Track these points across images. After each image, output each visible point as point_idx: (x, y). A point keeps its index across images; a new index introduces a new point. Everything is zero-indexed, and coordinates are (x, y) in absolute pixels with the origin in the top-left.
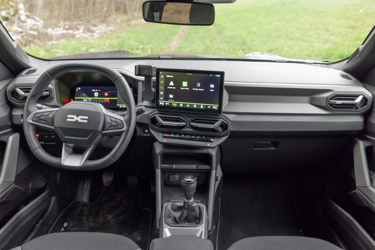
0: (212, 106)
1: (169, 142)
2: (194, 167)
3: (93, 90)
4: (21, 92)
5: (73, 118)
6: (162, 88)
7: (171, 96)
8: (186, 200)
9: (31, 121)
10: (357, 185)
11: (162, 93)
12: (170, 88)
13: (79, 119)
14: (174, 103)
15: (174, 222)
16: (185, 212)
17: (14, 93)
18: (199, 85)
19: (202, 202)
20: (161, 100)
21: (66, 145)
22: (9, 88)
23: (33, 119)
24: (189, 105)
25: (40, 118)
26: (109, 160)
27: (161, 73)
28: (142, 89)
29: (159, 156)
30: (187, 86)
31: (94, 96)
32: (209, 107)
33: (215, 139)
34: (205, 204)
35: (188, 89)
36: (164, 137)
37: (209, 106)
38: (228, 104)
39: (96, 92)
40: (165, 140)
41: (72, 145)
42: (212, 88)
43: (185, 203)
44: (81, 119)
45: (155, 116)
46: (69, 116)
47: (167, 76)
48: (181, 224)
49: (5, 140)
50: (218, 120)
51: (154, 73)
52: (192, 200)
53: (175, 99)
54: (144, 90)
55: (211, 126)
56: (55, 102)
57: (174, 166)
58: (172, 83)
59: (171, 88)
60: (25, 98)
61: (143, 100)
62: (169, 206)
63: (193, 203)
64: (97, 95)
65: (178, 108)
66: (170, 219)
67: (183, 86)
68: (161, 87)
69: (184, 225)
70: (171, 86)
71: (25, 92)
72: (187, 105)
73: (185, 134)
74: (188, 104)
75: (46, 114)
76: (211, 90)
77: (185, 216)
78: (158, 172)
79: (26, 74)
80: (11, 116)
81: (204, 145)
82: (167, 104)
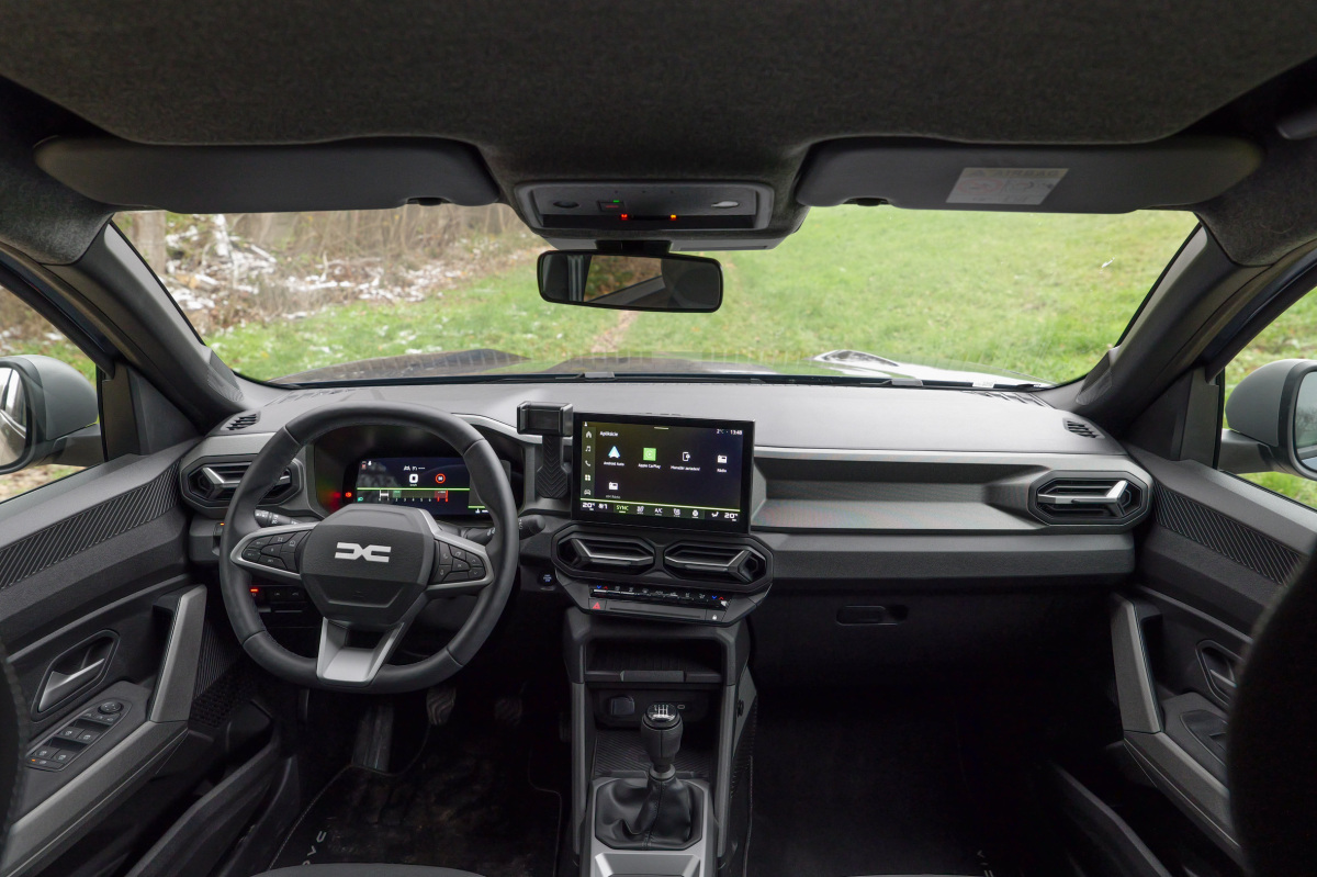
0: (722, 513)
1: (608, 609)
2: (676, 676)
3: (407, 468)
4: (216, 478)
5: (351, 551)
6: (589, 465)
7: (613, 486)
8: (654, 773)
9: (241, 559)
10: (1125, 727)
11: (588, 478)
12: (609, 463)
13: (367, 553)
14: (621, 504)
15: (620, 834)
16: (652, 806)
17: (198, 480)
18: (688, 456)
19: (699, 777)
20: (587, 496)
21: (330, 623)
22: (186, 465)
23: (246, 553)
24: (660, 510)
25: (264, 550)
26: (445, 663)
27: (586, 425)
28: (536, 469)
29: (582, 648)
30: (654, 459)
31: (407, 484)
32: (714, 515)
33: (733, 601)
34: (707, 780)
35: (658, 467)
36: (595, 595)
37: (715, 512)
38: (765, 505)
39: (414, 472)
40: (597, 605)
41: (347, 623)
42: (722, 466)
43: (651, 781)
44: (374, 553)
45: (571, 539)
46: (341, 545)
47: (601, 433)
48: (642, 840)
49: (170, 607)
50: (740, 551)
51: (569, 424)
52: (670, 773)
53: (623, 493)
54: (542, 470)
55: (722, 567)
56: (304, 502)
57: (622, 674)
58: (614, 453)
59: (614, 464)
60: (229, 492)
61: (538, 496)
62: (609, 789)
63: (674, 782)
64: (416, 481)
65: (631, 517)
66: (611, 826)
67: (645, 459)
68: (586, 462)
69: (650, 845)
70: (614, 459)
71: (226, 477)
72: (656, 510)
73: (652, 588)
74: (658, 507)
75: (280, 539)
76: (719, 470)
77: (651, 816)
78: (580, 691)
79: (231, 429)
80: (186, 541)
81: (703, 618)
82: (601, 506)
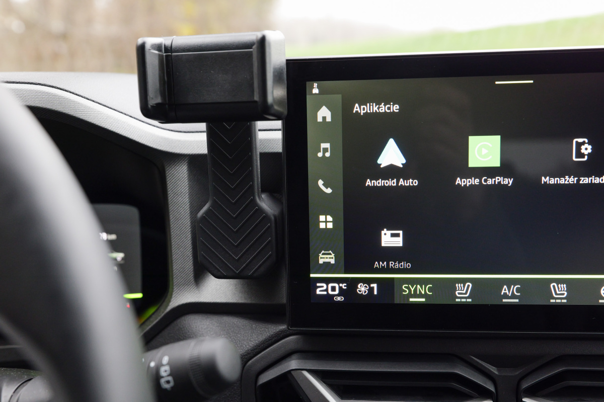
6: (329, 191)
7: (390, 239)
11: (326, 222)
12: (380, 183)
14: (413, 282)
18: (587, 149)
20: (327, 268)
24: (514, 288)
27: (316, 91)
28: (194, 210)
45: (290, 372)
47: (357, 108)
53: (417, 255)
54: (209, 211)
58: (391, 155)
59: (392, 183)
61: (199, 276)
67: (473, 163)
68: (320, 183)
70: (392, 171)
72: (505, 290)
74: (509, 283)
82: (362, 289)
